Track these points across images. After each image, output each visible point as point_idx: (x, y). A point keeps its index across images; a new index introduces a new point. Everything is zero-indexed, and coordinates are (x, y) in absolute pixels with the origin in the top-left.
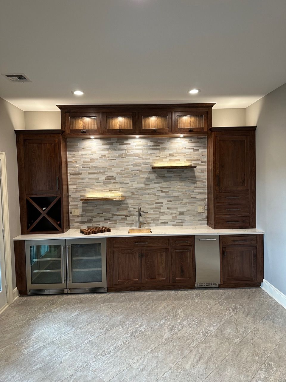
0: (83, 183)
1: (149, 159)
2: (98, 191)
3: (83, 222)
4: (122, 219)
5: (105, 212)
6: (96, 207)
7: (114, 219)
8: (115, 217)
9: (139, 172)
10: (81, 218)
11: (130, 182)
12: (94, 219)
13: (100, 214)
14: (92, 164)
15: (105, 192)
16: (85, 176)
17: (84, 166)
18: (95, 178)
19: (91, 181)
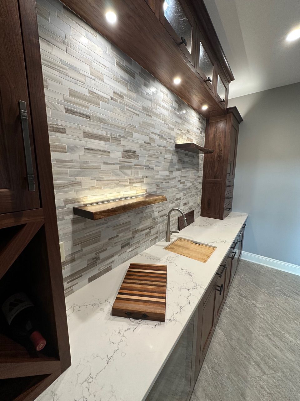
0: (71, 162)
1: (173, 130)
2: (110, 184)
3: (76, 273)
4: (146, 234)
5: (123, 231)
6: (106, 225)
7: (135, 241)
8: (137, 235)
9: (165, 149)
10: (69, 265)
11: (156, 166)
12: (102, 256)
13: (114, 238)
14: (92, 110)
15: (122, 186)
16: (78, 142)
17: (71, 106)
18: (103, 151)
19: (93, 159)
